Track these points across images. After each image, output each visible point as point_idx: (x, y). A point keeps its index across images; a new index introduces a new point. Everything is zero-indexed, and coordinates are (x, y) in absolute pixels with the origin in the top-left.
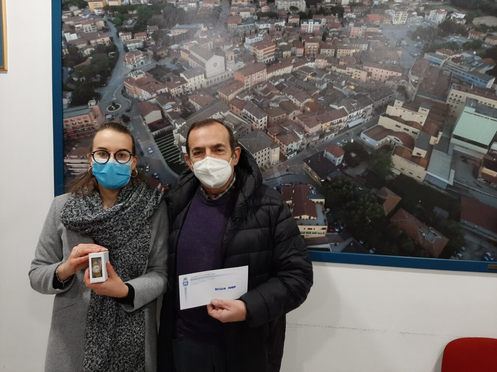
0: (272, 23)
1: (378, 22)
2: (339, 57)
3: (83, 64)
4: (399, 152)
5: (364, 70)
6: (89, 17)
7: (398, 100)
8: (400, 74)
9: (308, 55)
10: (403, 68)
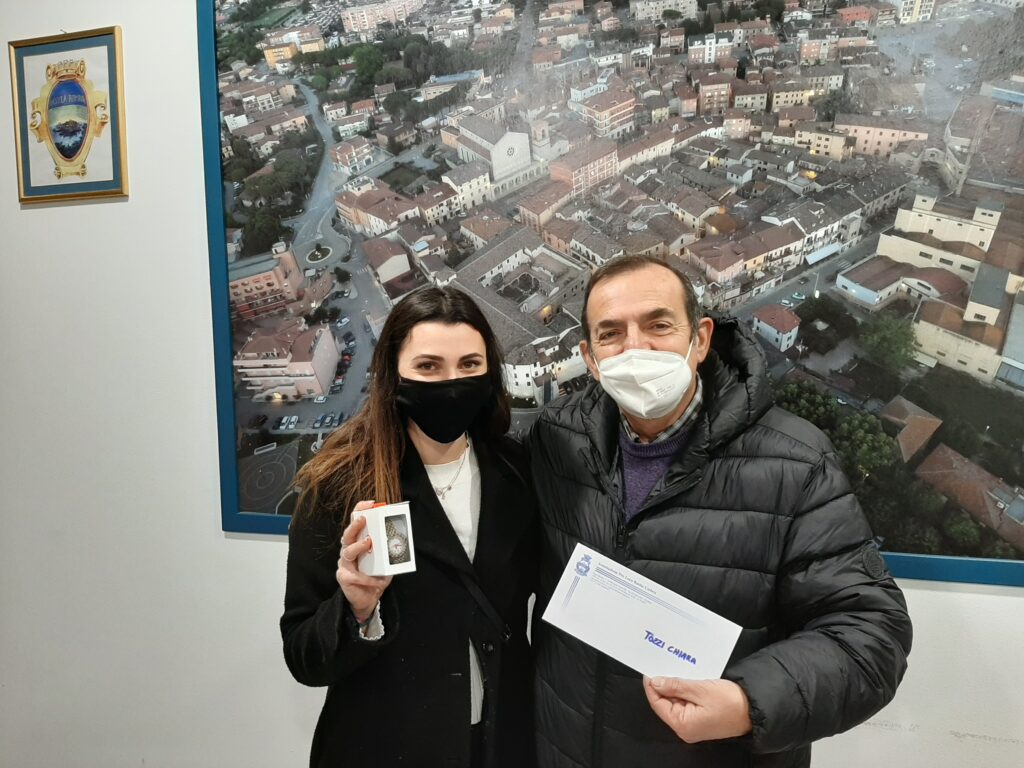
0: (626, 52)
1: (866, 22)
2: (776, 110)
3: (261, 172)
4: (930, 313)
5: (839, 134)
6: (268, 80)
7: (922, 194)
8: (923, 136)
9: (708, 112)
10: (932, 123)
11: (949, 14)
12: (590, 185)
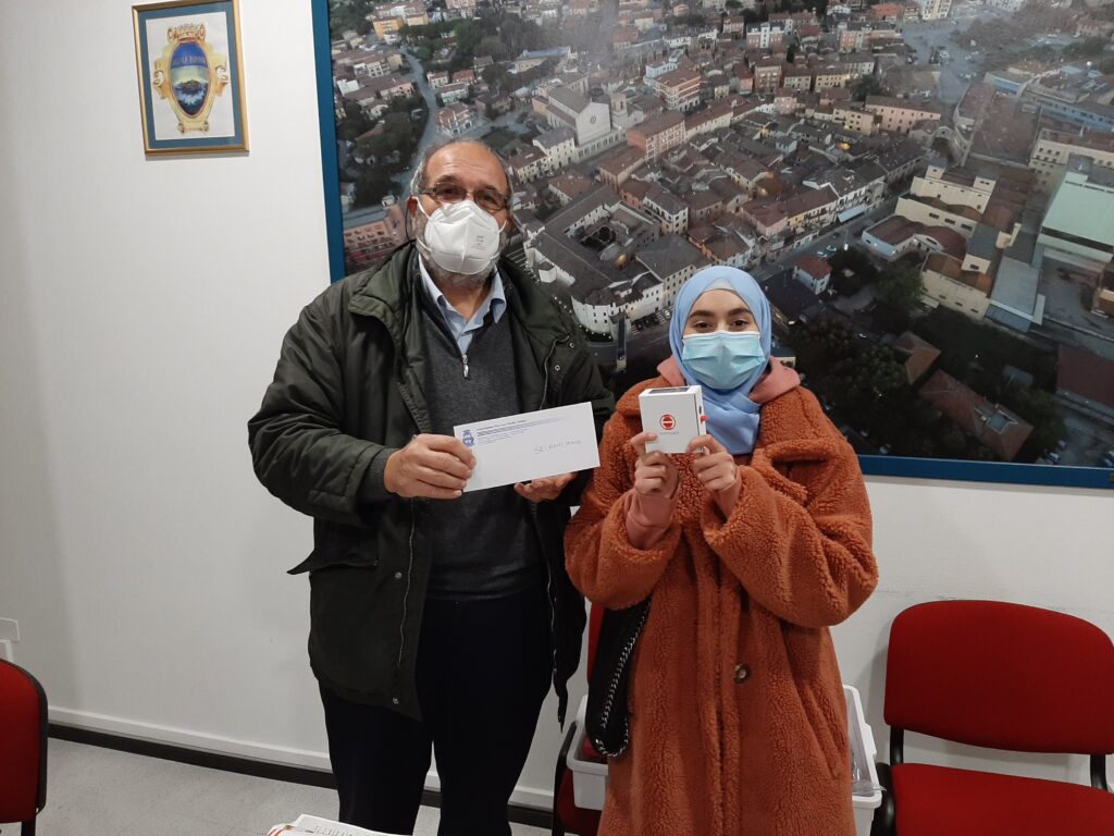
0: (694, 36)
1: (894, 17)
2: (818, 91)
3: (371, 133)
4: (935, 263)
5: (868, 113)
6: (377, 49)
7: (933, 164)
8: (937, 116)
9: (762, 91)
10: (944, 104)
11: (961, 14)
12: (661, 151)
